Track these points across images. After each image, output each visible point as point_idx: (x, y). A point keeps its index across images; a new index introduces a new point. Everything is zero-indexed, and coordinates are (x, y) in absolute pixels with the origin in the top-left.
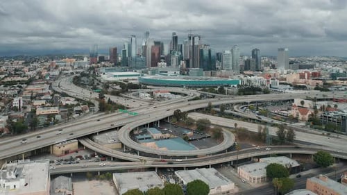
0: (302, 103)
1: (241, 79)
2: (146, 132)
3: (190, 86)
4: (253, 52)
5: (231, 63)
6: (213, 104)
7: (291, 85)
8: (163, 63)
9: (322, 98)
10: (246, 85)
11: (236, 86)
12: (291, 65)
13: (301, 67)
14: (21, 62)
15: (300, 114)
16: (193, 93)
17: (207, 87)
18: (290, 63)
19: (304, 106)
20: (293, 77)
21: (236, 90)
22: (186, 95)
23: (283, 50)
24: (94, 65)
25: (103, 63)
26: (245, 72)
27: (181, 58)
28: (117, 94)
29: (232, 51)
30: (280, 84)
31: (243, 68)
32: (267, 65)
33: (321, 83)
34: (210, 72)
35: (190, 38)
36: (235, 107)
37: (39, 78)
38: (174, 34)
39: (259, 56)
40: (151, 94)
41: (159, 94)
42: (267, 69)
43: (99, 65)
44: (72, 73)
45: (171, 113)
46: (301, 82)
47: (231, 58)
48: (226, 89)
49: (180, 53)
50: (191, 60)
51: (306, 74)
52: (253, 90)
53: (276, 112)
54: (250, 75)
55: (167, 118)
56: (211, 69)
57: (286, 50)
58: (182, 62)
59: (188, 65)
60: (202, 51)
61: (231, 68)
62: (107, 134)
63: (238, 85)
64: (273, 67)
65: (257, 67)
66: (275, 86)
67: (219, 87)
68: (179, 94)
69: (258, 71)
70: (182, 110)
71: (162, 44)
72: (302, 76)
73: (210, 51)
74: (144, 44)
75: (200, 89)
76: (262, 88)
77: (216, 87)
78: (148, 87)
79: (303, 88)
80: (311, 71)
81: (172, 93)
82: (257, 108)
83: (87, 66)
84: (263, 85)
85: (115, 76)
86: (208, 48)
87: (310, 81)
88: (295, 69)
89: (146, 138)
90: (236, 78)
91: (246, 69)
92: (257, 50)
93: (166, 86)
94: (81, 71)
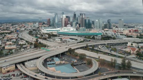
0: (132, 44)
1: (103, 32)
2: (53, 60)
3: (79, 36)
4: (108, 20)
5: (98, 25)
6: (89, 45)
7: (125, 35)
8: (69, 25)
9: (141, 42)
10: (105, 35)
11: (100, 35)
12: (125, 26)
13: (129, 27)
14: (10, 25)
15: (131, 51)
16: (80, 39)
17: (87, 36)
18: (124, 26)
19: (133, 46)
20: (126, 32)
21: (100, 38)
22: (77, 40)
23: (121, 20)
24: (40, 26)
25: (44, 25)
26: (104, 29)
27: (77, 23)
28: (45, 39)
29: (99, 20)
30: (120, 35)
31: (104, 28)
32: (114, 26)
33: (139, 34)
34: (89, 29)
35: (81, 14)
36: (99, 46)
37: (15, 31)
38: (75, 13)
39: (110, 22)
40: (61, 39)
41: (65, 39)
42: (114, 28)
43: (42, 26)
44: (30, 29)
45: (67, 50)
46: (130, 34)
47: (98, 23)
48: (95, 37)
49: (77, 21)
50: (81, 24)
51: (132, 31)
52: (108, 38)
53: (119, 49)
54: (107, 31)
55: (65, 52)
56: (90, 28)
57: (123, 20)
58: (78, 25)
59: (80, 26)
60: (85, 20)
61: (98, 27)
62: (32, 61)
63: (101, 35)
64: (117, 27)
65: (110, 27)
66: (118, 36)
67: (92, 36)
68: (74, 39)
69: (110, 29)
70: (72, 48)
71: (70, 17)
72: (130, 31)
73: (89, 20)
74: (61, 17)
75: (84, 37)
76: (112, 37)
77: (91, 36)
78: (60, 36)
79: (131, 37)
80: (134, 29)
81: (71, 39)
82: (110, 47)
83: (37, 26)
84: (113, 35)
85: (47, 31)
86: (88, 19)
87: (134, 34)
88: (126, 28)
89: (52, 64)
90: (100, 32)
91: (105, 28)
92: (110, 20)
93: (68, 35)
94: (34, 28)
